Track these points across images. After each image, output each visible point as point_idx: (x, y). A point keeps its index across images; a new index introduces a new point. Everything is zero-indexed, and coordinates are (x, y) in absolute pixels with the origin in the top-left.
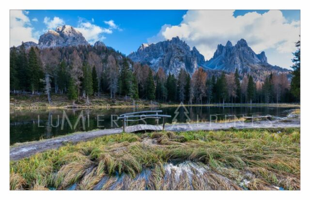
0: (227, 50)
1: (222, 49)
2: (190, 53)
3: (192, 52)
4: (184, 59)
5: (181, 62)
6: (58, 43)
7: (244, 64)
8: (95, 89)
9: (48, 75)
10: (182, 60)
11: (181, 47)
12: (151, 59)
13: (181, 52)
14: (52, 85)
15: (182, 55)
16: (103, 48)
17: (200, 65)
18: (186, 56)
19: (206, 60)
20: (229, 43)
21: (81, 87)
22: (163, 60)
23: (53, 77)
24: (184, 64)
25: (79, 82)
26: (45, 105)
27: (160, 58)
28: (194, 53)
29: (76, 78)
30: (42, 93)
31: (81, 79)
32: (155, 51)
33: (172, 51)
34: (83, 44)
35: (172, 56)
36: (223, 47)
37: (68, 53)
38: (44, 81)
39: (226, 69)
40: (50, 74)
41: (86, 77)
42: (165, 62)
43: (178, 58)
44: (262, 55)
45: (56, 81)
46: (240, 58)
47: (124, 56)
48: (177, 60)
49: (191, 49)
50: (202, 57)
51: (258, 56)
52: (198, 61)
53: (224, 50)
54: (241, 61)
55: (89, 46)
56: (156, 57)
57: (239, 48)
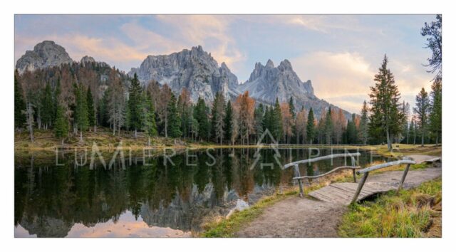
0: (267, 71)
1: (262, 70)
2: (218, 72)
3: (221, 70)
4: (210, 79)
5: (205, 83)
6: (35, 65)
7: (289, 92)
8: (92, 124)
9: (30, 104)
10: (206, 81)
11: (205, 62)
12: (161, 79)
13: (205, 68)
14: (35, 117)
15: (206, 73)
16: (93, 63)
17: (232, 90)
18: (213, 76)
19: (239, 83)
20: (269, 61)
21: (72, 119)
22: (179, 79)
23: (35, 107)
24: (209, 87)
25: (69, 112)
26: (27, 146)
27: (174, 77)
28: (223, 71)
29: (67, 106)
30: (23, 129)
31: (72, 107)
32: (166, 67)
33: (192, 66)
34: (67, 63)
35: (192, 74)
36: (263, 66)
37: (48, 77)
38: (26, 113)
39: (266, 97)
40: (32, 103)
41: (79, 103)
42: (182, 82)
43: (202, 77)
44: (308, 84)
45: (39, 111)
46: (284, 83)
47: (122, 75)
48: (200, 80)
49: (220, 66)
50: (235, 78)
51: (304, 84)
52: (228, 83)
53: (264, 72)
54: (285, 88)
55: (75, 64)
56: (168, 76)
57: (282, 70)
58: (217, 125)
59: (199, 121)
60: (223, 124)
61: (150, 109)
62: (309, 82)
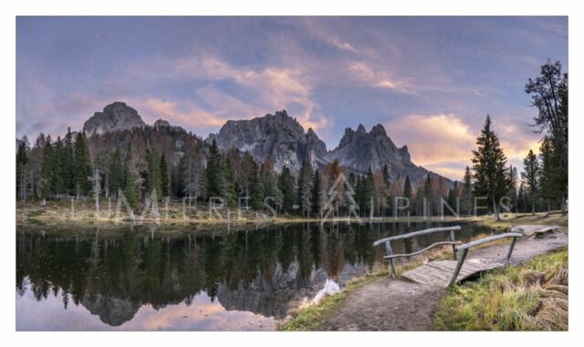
0: (358, 137)
1: (352, 136)
2: (304, 139)
3: (307, 136)
4: (295, 146)
5: (290, 151)
6: (104, 128)
7: (384, 160)
8: (165, 193)
9: (98, 171)
10: (291, 148)
11: (290, 128)
12: (242, 146)
13: (290, 134)
14: (103, 185)
15: (291, 140)
16: (168, 127)
17: (320, 158)
18: (298, 142)
19: (328, 150)
20: (361, 127)
21: (144, 188)
22: (262, 146)
23: (103, 173)
24: (295, 154)
25: (140, 180)
26: (92, 216)
27: (255, 144)
28: (310, 138)
29: (137, 173)
30: (88, 197)
31: (144, 175)
32: (248, 133)
33: (276, 132)
34: (139, 126)
35: (275, 141)
36: (353, 132)
37: (118, 140)
38: (93, 179)
39: (358, 165)
40: (100, 169)
41: (151, 170)
42: (265, 149)
43: (286, 144)
44: (404, 150)
45: (107, 179)
46: (377, 150)
47: (199, 141)
48: (284, 147)
49: (306, 131)
50: (323, 145)
51: (400, 150)
52: (316, 151)
53: (355, 138)
54: (379, 155)
55: (147, 128)
56: (250, 142)
57: (376, 136)
58: (304, 197)
59: (284, 192)
60: (311, 196)
61: (230, 179)
62: (405, 148)
